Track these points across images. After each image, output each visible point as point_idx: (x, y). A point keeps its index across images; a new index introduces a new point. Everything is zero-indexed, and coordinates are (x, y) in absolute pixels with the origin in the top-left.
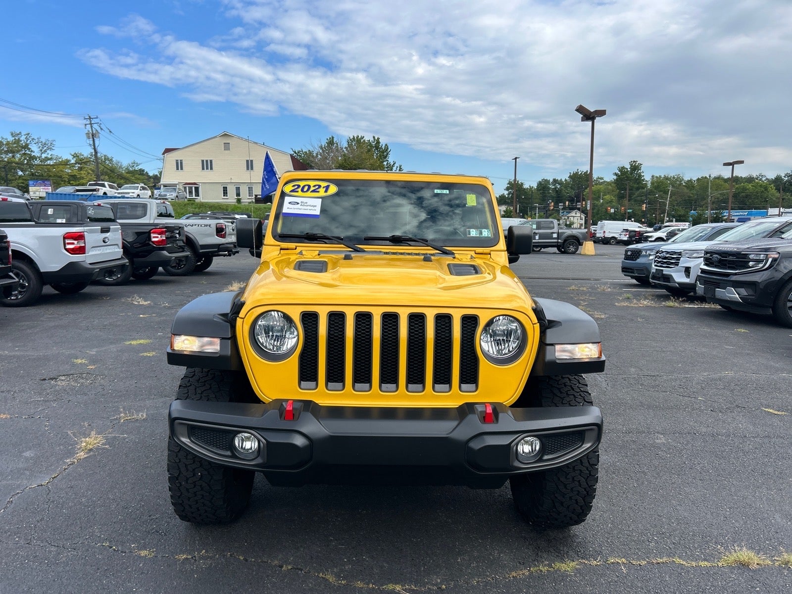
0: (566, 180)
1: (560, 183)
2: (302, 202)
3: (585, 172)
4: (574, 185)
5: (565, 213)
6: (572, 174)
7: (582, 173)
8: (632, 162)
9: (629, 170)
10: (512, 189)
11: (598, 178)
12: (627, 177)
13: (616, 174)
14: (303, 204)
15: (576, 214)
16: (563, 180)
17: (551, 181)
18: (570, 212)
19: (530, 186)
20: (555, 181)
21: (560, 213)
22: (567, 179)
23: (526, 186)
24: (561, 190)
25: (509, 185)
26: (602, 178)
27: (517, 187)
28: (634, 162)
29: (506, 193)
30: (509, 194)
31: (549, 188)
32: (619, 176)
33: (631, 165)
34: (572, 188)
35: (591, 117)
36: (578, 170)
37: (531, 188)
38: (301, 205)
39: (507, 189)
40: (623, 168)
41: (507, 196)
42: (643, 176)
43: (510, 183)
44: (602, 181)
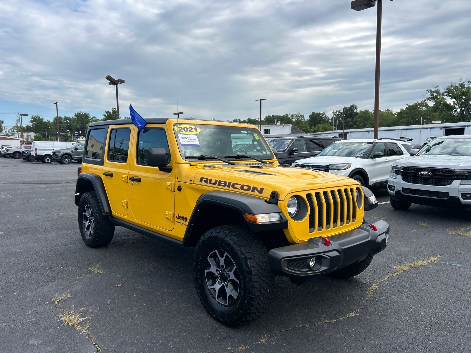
0: (72, 118)
1: (70, 119)
2: (188, 138)
3: (85, 113)
4: (79, 121)
5: (75, 138)
6: (76, 114)
7: (83, 114)
8: (113, 109)
9: (112, 113)
10: (35, 122)
11: (93, 117)
12: (111, 117)
13: (104, 115)
14: (189, 139)
15: (82, 139)
16: (71, 118)
17: (63, 117)
18: (79, 138)
19: (48, 121)
20: (66, 118)
21: (72, 138)
22: (74, 117)
23: (45, 120)
24: (70, 124)
25: (32, 119)
26: (95, 118)
27: (39, 121)
28: (114, 109)
29: (31, 124)
30: (33, 125)
31: (62, 122)
32: (106, 117)
33: (113, 111)
34: (77, 122)
35: (116, 83)
36: (80, 112)
37: (49, 122)
38: (188, 139)
39: (32, 122)
40: (108, 112)
41: (32, 126)
42: (120, 117)
43: (33, 118)
44: (96, 119)
